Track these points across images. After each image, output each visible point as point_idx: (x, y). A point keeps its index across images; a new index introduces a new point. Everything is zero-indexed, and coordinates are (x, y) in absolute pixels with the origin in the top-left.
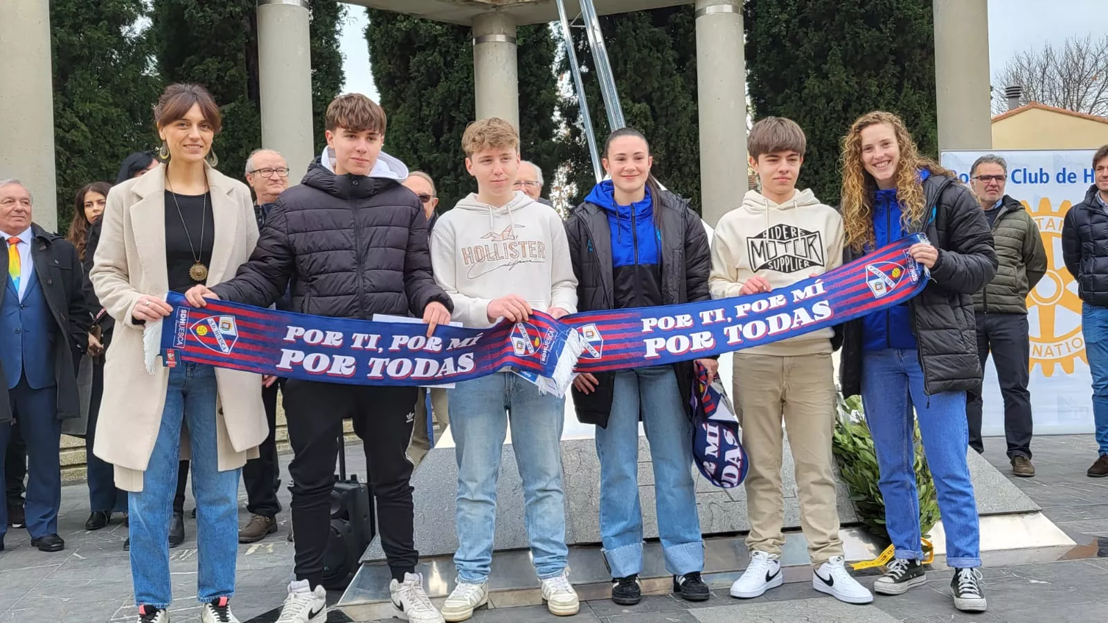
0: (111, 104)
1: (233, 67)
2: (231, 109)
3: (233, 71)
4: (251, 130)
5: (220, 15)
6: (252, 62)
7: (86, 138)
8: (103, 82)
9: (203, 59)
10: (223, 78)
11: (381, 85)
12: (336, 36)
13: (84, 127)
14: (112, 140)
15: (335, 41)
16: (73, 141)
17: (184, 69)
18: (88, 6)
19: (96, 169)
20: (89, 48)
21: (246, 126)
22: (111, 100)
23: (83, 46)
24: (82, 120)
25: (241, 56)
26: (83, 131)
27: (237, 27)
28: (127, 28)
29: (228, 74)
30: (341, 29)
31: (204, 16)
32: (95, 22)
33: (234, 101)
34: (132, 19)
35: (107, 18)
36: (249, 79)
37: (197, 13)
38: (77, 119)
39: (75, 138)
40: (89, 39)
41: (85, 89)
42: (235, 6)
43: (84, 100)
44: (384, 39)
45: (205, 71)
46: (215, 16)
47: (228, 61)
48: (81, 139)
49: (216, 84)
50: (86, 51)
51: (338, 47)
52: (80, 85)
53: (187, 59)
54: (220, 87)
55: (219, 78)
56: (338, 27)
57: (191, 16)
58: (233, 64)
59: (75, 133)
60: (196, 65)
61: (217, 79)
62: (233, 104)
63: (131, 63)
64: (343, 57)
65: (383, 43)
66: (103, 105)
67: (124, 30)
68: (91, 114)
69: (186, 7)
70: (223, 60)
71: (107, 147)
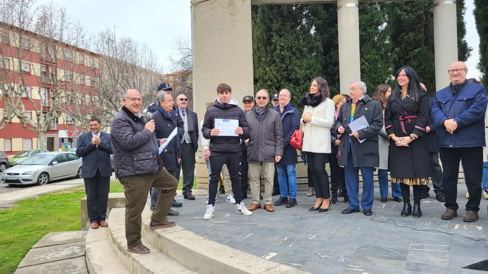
0: (376, 54)
1: (419, 34)
2: (419, 51)
3: (419, 36)
4: (426, 58)
5: (415, 15)
6: (426, 32)
7: (368, 67)
8: (373, 47)
9: (407, 33)
10: (415, 39)
11: (481, 33)
12: (462, 15)
13: (367, 64)
14: (376, 67)
15: (462, 17)
16: (364, 69)
17: (400, 39)
18: (368, 21)
19: (371, 78)
20: (369, 36)
21: (424, 56)
22: (376, 53)
23: (367, 35)
24: (366, 61)
25: (423, 29)
26: (367, 65)
27: (421, 19)
28: (381, 27)
29: (417, 37)
30: (465, 12)
31: (409, 17)
32: (370, 26)
33: (420, 47)
34: (382, 23)
35: (375, 24)
36: (425, 39)
37: (406, 16)
38: (364, 61)
39: (364, 68)
40: (369, 32)
41: (367, 50)
42: (421, 11)
43: (367, 54)
44: (484, 13)
45: (408, 37)
46: (413, 16)
47: (418, 32)
48: (366, 68)
49: (412, 42)
50: (368, 37)
51: (463, 19)
52: (366, 49)
53: (402, 35)
54: (414, 43)
55: (414, 40)
56: (463, 12)
57: (404, 18)
58: (419, 33)
59: (364, 66)
60: (405, 36)
61: (413, 40)
62: (419, 49)
63: (382, 39)
64: (465, 23)
65: (483, 14)
66: (373, 55)
67: (380, 27)
68: (369, 58)
69: (402, 15)
70: (415, 32)
71: (374, 70)
